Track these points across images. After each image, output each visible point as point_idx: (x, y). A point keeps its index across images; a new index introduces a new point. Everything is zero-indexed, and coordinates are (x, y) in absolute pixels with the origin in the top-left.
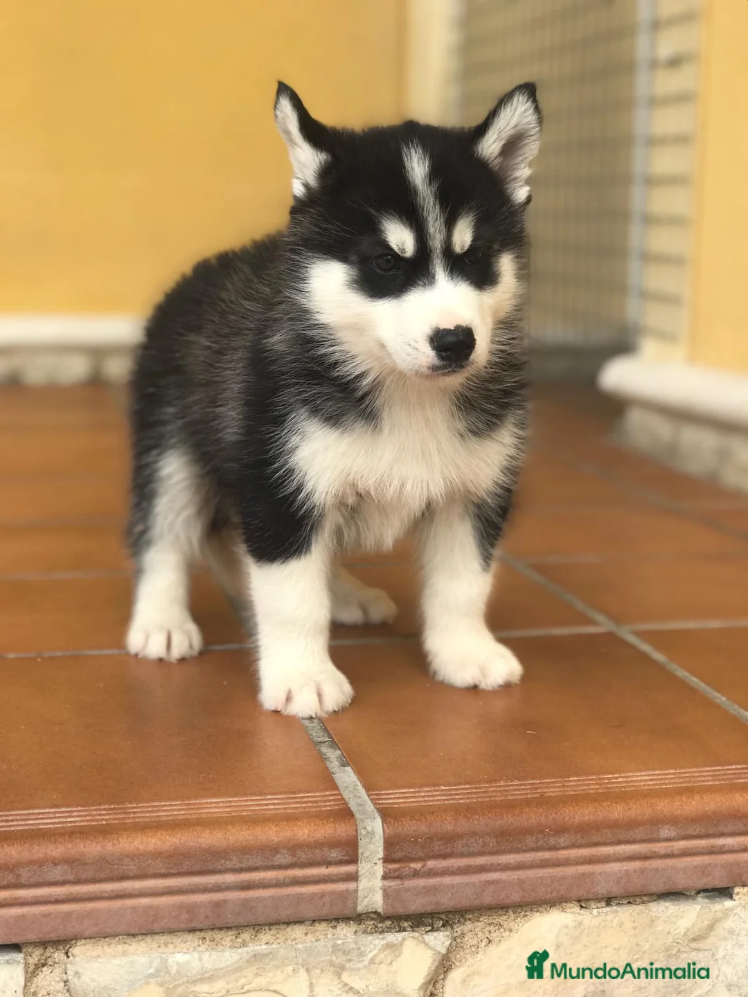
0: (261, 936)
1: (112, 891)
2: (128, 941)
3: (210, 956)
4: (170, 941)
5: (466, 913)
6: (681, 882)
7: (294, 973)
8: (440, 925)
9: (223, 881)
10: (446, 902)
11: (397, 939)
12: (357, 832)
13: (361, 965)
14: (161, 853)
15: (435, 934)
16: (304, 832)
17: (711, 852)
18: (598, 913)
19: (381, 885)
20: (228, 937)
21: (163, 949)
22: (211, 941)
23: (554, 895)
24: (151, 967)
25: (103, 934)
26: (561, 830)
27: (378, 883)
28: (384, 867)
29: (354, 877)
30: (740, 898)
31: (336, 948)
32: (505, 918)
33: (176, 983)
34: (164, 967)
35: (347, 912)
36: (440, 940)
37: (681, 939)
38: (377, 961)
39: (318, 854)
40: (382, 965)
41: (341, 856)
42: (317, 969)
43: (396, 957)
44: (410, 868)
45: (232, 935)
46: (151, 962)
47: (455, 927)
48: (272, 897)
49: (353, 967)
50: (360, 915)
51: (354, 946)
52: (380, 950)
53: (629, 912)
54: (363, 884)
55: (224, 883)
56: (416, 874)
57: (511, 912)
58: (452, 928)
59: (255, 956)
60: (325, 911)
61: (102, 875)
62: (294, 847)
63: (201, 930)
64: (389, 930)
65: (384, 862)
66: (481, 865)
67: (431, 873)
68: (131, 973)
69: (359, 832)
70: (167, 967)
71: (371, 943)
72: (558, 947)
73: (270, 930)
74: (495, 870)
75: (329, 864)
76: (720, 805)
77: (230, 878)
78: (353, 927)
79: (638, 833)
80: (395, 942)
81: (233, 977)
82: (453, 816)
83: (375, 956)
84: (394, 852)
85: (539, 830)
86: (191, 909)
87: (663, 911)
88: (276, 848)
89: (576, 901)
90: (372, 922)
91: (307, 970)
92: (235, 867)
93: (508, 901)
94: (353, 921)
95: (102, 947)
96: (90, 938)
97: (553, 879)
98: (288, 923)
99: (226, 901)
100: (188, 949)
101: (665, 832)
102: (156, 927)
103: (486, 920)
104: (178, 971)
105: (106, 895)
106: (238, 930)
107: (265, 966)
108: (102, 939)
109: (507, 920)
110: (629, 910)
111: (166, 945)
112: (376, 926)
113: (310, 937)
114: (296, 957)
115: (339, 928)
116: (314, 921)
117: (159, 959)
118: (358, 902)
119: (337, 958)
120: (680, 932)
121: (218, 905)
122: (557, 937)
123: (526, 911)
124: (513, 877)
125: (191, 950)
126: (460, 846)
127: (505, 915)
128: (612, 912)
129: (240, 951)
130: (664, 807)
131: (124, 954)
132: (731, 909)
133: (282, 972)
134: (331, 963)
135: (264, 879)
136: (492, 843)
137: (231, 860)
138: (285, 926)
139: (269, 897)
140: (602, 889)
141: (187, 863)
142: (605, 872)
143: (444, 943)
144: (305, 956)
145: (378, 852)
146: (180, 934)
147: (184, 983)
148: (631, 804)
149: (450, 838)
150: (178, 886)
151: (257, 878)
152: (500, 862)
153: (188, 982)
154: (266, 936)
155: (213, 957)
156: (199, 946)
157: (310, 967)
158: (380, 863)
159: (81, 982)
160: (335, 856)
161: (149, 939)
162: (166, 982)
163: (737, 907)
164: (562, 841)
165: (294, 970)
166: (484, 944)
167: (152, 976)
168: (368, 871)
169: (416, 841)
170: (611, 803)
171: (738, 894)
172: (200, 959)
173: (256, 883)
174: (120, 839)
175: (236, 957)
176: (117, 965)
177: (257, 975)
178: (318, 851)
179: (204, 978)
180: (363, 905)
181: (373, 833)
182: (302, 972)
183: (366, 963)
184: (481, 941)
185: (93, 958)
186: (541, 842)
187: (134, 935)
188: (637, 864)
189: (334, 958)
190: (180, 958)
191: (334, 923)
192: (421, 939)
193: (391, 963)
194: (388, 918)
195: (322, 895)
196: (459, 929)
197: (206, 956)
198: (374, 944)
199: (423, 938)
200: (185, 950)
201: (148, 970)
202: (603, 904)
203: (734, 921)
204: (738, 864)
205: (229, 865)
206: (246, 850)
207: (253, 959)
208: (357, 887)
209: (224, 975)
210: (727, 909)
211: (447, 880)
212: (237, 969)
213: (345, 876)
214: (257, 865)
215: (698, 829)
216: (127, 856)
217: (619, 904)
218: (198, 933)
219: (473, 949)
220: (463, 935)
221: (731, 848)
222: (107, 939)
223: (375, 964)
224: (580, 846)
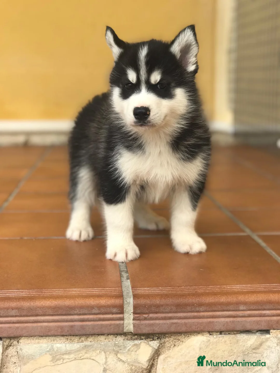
0: (88, 339)
1: (33, 320)
2: (40, 338)
3: (69, 345)
4: (55, 339)
5: (166, 335)
6: (248, 327)
7: (100, 353)
8: (156, 338)
9: (73, 318)
10: (157, 330)
11: (138, 343)
12: (123, 302)
13: (125, 351)
14: (51, 307)
15: (153, 341)
16: (103, 302)
17: (260, 316)
18: (216, 337)
19: (132, 322)
20: (76, 339)
21: (52, 342)
22: (70, 340)
23: (199, 329)
24: (48, 348)
25: (30, 336)
26: (201, 305)
27: (131, 322)
28: (133, 315)
29: (122, 319)
30: (272, 334)
31: (115, 345)
32: (180, 337)
33: (56, 354)
34: (52, 348)
35: (120, 332)
36: (155, 344)
37: (249, 348)
38: (131, 350)
39: (108, 310)
40: (133, 352)
41: (117, 311)
42: (108, 352)
43: (138, 349)
44: (143, 316)
45: (78, 338)
46: (48, 346)
47: (162, 339)
48: (92, 325)
49: (121, 352)
50: (126, 333)
51: (122, 344)
52: (132, 346)
53: (228, 337)
54: (126, 322)
55: (74, 319)
56: (145, 319)
57: (183, 335)
58: (161, 340)
59: (85, 346)
60: (112, 331)
61: (30, 314)
62: (99, 307)
63: (66, 336)
64: (136, 339)
65: (133, 314)
66: (170, 317)
67: (152, 319)
68: (41, 350)
69: (124, 302)
70: (53, 349)
71: (129, 343)
72: (200, 349)
73: (92, 337)
74: (176, 319)
75: (113, 314)
76: (264, 298)
77: (76, 317)
78: (123, 337)
79: (231, 307)
80: (138, 344)
81: (77, 353)
82: (160, 298)
83: (130, 348)
84: (137, 310)
85: (193, 305)
86: (62, 327)
87: (242, 338)
88: (93, 307)
89: (207, 332)
90: (130, 336)
91: (105, 352)
92: (78, 313)
93: (181, 331)
94: (123, 335)
95: (31, 340)
96: (26, 337)
97: (198, 323)
98: (98, 335)
99: (74, 325)
100: (62, 343)
101: (241, 308)
102: (49, 334)
103: (173, 338)
104: (57, 350)
105: (31, 321)
106: (80, 336)
107: (89, 350)
108: (30, 337)
109: (182, 338)
110: (229, 336)
111: (54, 341)
112: (132, 338)
113: (106, 340)
114: (101, 347)
115: (118, 337)
116: (108, 335)
117: (51, 345)
118: (124, 328)
119: (116, 348)
120: (248, 346)
121: (72, 326)
122: (200, 345)
123: (189, 335)
124: (182, 322)
125: (63, 343)
126: (161, 309)
127: (181, 336)
128: (222, 337)
129: (80, 344)
130: (241, 298)
131: (38, 343)
132: (269, 338)
133: (95, 352)
134: (114, 350)
135: (88, 318)
136: (174, 309)
137: (76, 311)
138: (98, 336)
139: (90, 325)
140: (217, 328)
141: (60, 311)
142: (218, 322)
143: (156, 345)
144: (104, 347)
145: (131, 310)
146: (59, 337)
147: (59, 355)
148: (229, 297)
149: (158, 306)
150: (57, 319)
151: (86, 318)
152: (177, 316)
153: (60, 354)
154: (90, 339)
155: (70, 346)
156: (66, 341)
157: (106, 351)
158: (132, 314)
159: (22, 352)
160: (115, 311)
161: (47, 338)
162: (53, 354)
163: (271, 337)
164: (201, 309)
165: (100, 352)
166: (172, 346)
167: (48, 351)
168: (128, 317)
169: (145, 307)
170: (221, 296)
171: (272, 332)
172: (66, 346)
173: (86, 319)
174: (36, 301)
175: (78, 346)
176: (36, 347)
177: (86, 353)
178: (108, 309)
179: (66, 353)
180: (126, 329)
181: (129, 303)
182: (103, 353)
183: (127, 351)
184: (172, 345)
185: (27, 344)
186: (193, 309)
187: (42, 336)
188: (231, 319)
189: (115, 348)
190: (58, 345)
191: (116, 336)
192: (147, 343)
193: (136, 351)
194: (136, 335)
195: (110, 325)
196: (163, 340)
197: (67, 345)
198: (130, 344)
199: (148, 343)
200: (60, 343)
201: (47, 349)
202: (218, 334)
203: (270, 343)
204: (271, 321)
205: (75, 312)
206: (82, 307)
207: (85, 347)
208: (124, 323)
209: (74, 353)
210: (267, 338)
211: (157, 322)
212: (78, 351)
213: (118, 318)
214: (86, 313)
215: (255, 307)
216: (38, 307)
217: (225, 334)
218: (65, 337)
219: (168, 348)
220: (165, 342)
221: (268, 314)
222: (32, 337)
223: (130, 351)
224: (209, 311)
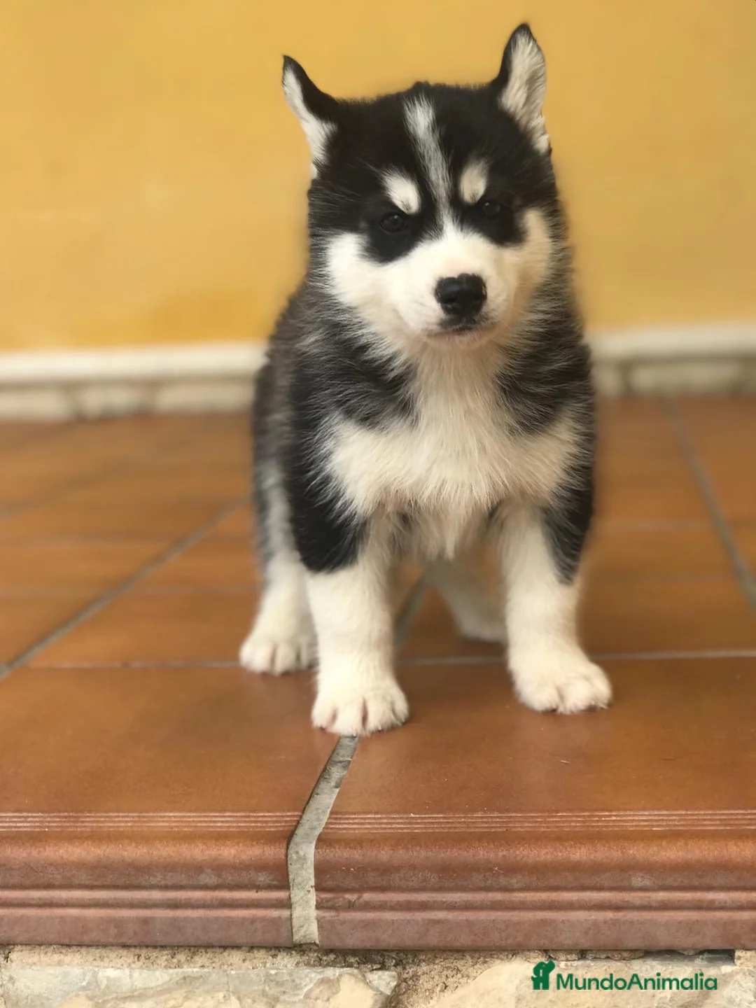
0: (196, 958)
1: (40, 899)
2: (64, 951)
3: (140, 974)
4: (106, 955)
5: (420, 954)
6: (664, 940)
7: (225, 1000)
9: (148, 897)
10: (387, 939)
11: (334, 975)
12: (286, 856)
13: (295, 999)
14: (84, 864)
15: (380, 973)
16: (228, 852)
17: (699, 906)
18: (566, 965)
19: (315, 914)
20: (164, 957)
21: (98, 963)
22: (147, 959)
23: (509, 941)
24: (84, 980)
25: (35, 943)
26: (512, 869)
27: (313, 913)
28: (317, 895)
29: (287, 904)
30: (741, 964)
31: (268, 979)
32: (462, 962)
33: (106, 998)
34: (95, 982)
35: (282, 941)
36: (385, 980)
37: (667, 1004)
38: (313, 995)
39: (245, 877)
40: (318, 1001)
41: (270, 880)
42: (249, 998)
43: (334, 994)
44: (344, 899)
45: (167, 955)
46: (84, 974)
47: (407, 966)
48: (200, 918)
49: (287, 999)
50: (301, 945)
51: (288, 978)
52: (315, 984)
53: (604, 968)
54: (298, 912)
55: (150, 899)
56: (351, 906)
57: (468, 957)
58: (404, 968)
59: (185, 978)
60: (258, 938)
61: (28, 882)
62: (219, 867)
63: (135, 947)
64: (333, 964)
65: (316, 890)
66: (423, 902)
67: (367, 907)
68: (65, 984)
69: (289, 856)
70: (97, 982)
71: (307, 976)
72: (519, 1000)
73: (206, 952)
74: (441, 909)
75: (258, 888)
76: (707, 852)
77: (156, 895)
78: (296, 957)
79: (605, 879)
80: (332, 978)
81: (162, 998)
82: (392, 846)
83: (310, 990)
84: (327, 880)
85: (487, 868)
86: (118, 923)
87: (646, 970)
88: (200, 867)
89: (540, 950)
90: (316, 954)
91: (239, 999)
92: (159, 884)
93: (457, 944)
94: (296, 951)
95: (39, 954)
96: (26, 945)
97: (508, 924)
98: (225, 947)
99: (152, 919)
100: (122, 965)
101: (637, 881)
102: (86, 939)
103: (442, 964)
104: (107, 987)
105: (34, 902)
106: (173, 950)
107: (195, 990)
108: (37, 947)
109: (465, 964)
110: (604, 966)
111: (102, 958)
112: (321, 959)
113: (247, 963)
114: (228, 984)
115: (279, 957)
116: (252, 948)
117: (91, 972)
118: (294, 930)
119: (270, 989)
120: (666, 997)
121: (146, 921)
122: (517, 988)
123: (485, 957)
124: (460, 918)
125: (125, 966)
126: (396, 879)
127: (462, 959)
128: (583, 967)
129: (171, 971)
130: (637, 852)
131: (60, 963)
132: (731, 975)
133: (213, 997)
134: (264, 994)
135: (190, 899)
136: (434, 879)
137: (155, 876)
138: (222, 950)
139: (197, 918)
140: (567, 939)
141: (111, 876)
142: (568, 921)
143: (389, 983)
144: (237, 982)
145: (310, 879)
146: (114, 948)
147: (112, 999)
148: (598, 846)
149: (386, 870)
150: (104, 899)
151: (183, 897)
152: (444, 900)
153: (116, 998)
154: (201, 959)
155: (143, 975)
156: (134, 962)
157: (242, 995)
158: (313, 890)
159: (15, 988)
160: (263, 879)
161: (84, 950)
162: (95, 997)
163: (737, 973)
164: (514, 881)
165: (225, 997)
166: (439, 989)
167: (84, 988)
168: (302, 898)
169: (348, 870)
170: (575, 843)
171: (739, 958)
172: (131, 976)
173: (183, 902)
174: (47, 847)
175: (167, 978)
176: (51, 974)
177: (186, 998)
178: (244, 873)
179: (133, 997)
180: (300, 935)
181: (305, 859)
182: (233, 999)
183: (302, 997)
184: (437, 985)
185: (28, 964)
186: (490, 882)
187: (69, 946)
188: (610, 915)
189: (267, 988)
190: (111, 973)
191: (273, 952)
192: (360, 976)
193: (328, 1000)
194: (331, 951)
195: (253, 921)
196: (411, 970)
197: (136, 974)
198: (310, 977)
199: (364, 976)
200: (119, 966)
201: (81, 983)
202: (574, 956)
203: (734, 989)
204: (734, 923)
205: (153, 881)
206: (169, 867)
207: (182, 981)
208: (291, 915)
209: (153, 996)
210: (724, 975)
211: (388, 915)
212: (165, 990)
213: (275, 902)
214: (182, 884)
215: (680, 880)
216: (51, 864)
217: (595, 958)
218: (133, 949)
219: (427, 993)
220: (416, 977)
221: (723, 904)
222: (42, 948)
223: (311, 998)
224: (537, 889)
